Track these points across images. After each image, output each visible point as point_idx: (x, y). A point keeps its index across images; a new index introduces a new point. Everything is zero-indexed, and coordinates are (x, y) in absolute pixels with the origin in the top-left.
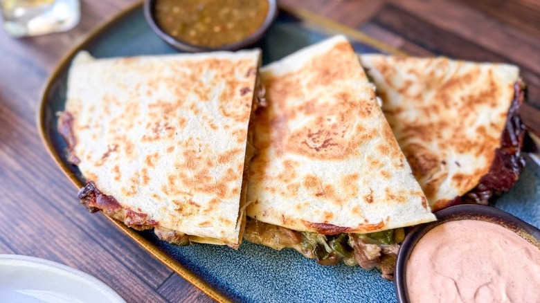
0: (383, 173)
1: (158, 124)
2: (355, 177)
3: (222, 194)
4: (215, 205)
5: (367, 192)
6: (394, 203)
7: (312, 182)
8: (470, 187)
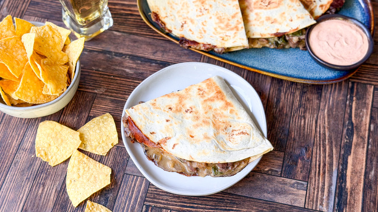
0: (294, 10)
2: (284, 13)
3: (238, 30)
4: (236, 34)
5: (290, 18)
6: (300, 19)
7: (268, 19)
8: (327, 9)
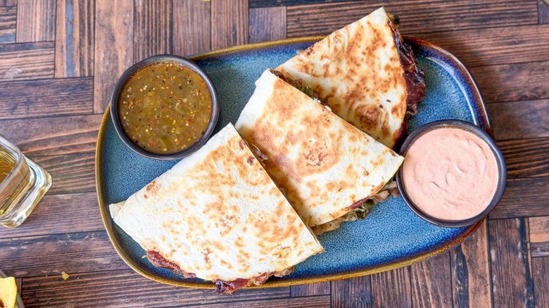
0: (363, 154)
1: (221, 220)
2: (351, 167)
3: (296, 232)
4: (297, 241)
5: (363, 171)
6: (379, 166)
7: (331, 186)
